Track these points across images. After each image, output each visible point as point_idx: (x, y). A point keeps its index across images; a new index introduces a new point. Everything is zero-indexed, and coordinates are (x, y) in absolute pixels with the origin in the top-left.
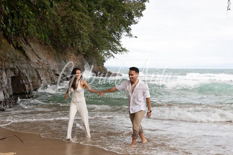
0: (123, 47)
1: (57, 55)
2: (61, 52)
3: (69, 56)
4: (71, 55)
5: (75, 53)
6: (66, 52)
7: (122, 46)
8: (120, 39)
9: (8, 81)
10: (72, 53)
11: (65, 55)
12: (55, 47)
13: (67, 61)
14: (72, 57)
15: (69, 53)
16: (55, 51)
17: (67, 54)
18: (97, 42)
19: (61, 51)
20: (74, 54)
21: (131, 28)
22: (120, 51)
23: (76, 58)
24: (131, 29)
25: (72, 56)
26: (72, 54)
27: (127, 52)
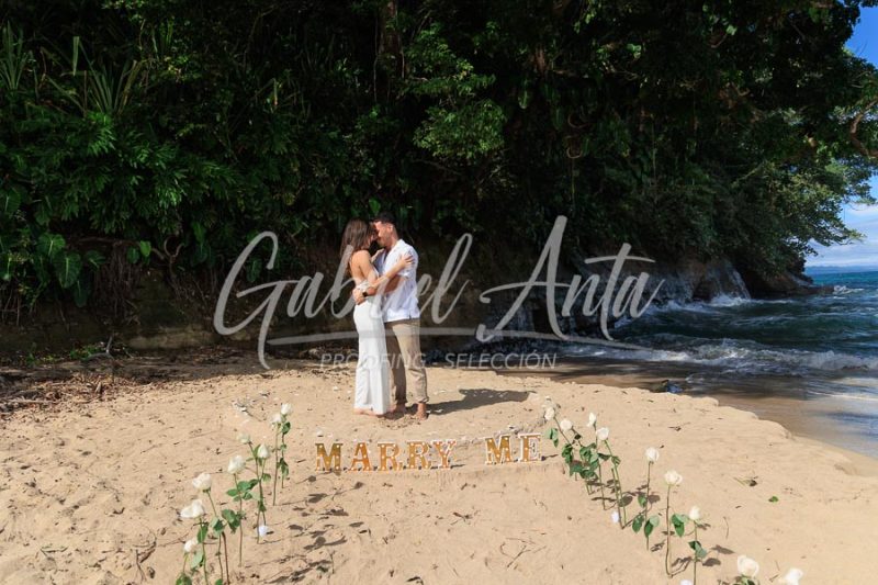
0: (850, 229)
3: (685, 265)
4: (688, 263)
6: (676, 258)
7: (845, 227)
8: (838, 214)
9: (527, 317)
10: (691, 258)
11: (675, 263)
14: (691, 266)
15: (684, 259)
17: (678, 261)
20: (696, 260)
21: (870, 184)
22: (838, 239)
23: (702, 266)
24: (868, 188)
25: (691, 263)
27: (860, 238)
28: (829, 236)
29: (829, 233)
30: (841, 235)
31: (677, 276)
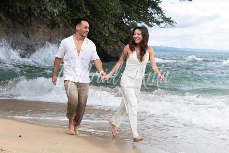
0: (167, 17)
1: (12, 27)
2: (21, 23)
3: (36, 29)
4: (39, 27)
5: (47, 24)
6: (29, 22)
7: (164, 15)
8: (159, 4)
10: (41, 24)
11: (28, 27)
12: (10, 15)
13: (30, 36)
14: (40, 30)
15: (35, 23)
16: (10, 21)
17: (31, 25)
18: (98, 8)
19: (20, 20)
20: (45, 26)
22: (158, 23)
23: (50, 31)
25: (41, 28)
26: (41, 26)
27: (173, 24)
28: (153, 20)
29: (153, 18)
30: (160, 20)
31: (29, 37)
